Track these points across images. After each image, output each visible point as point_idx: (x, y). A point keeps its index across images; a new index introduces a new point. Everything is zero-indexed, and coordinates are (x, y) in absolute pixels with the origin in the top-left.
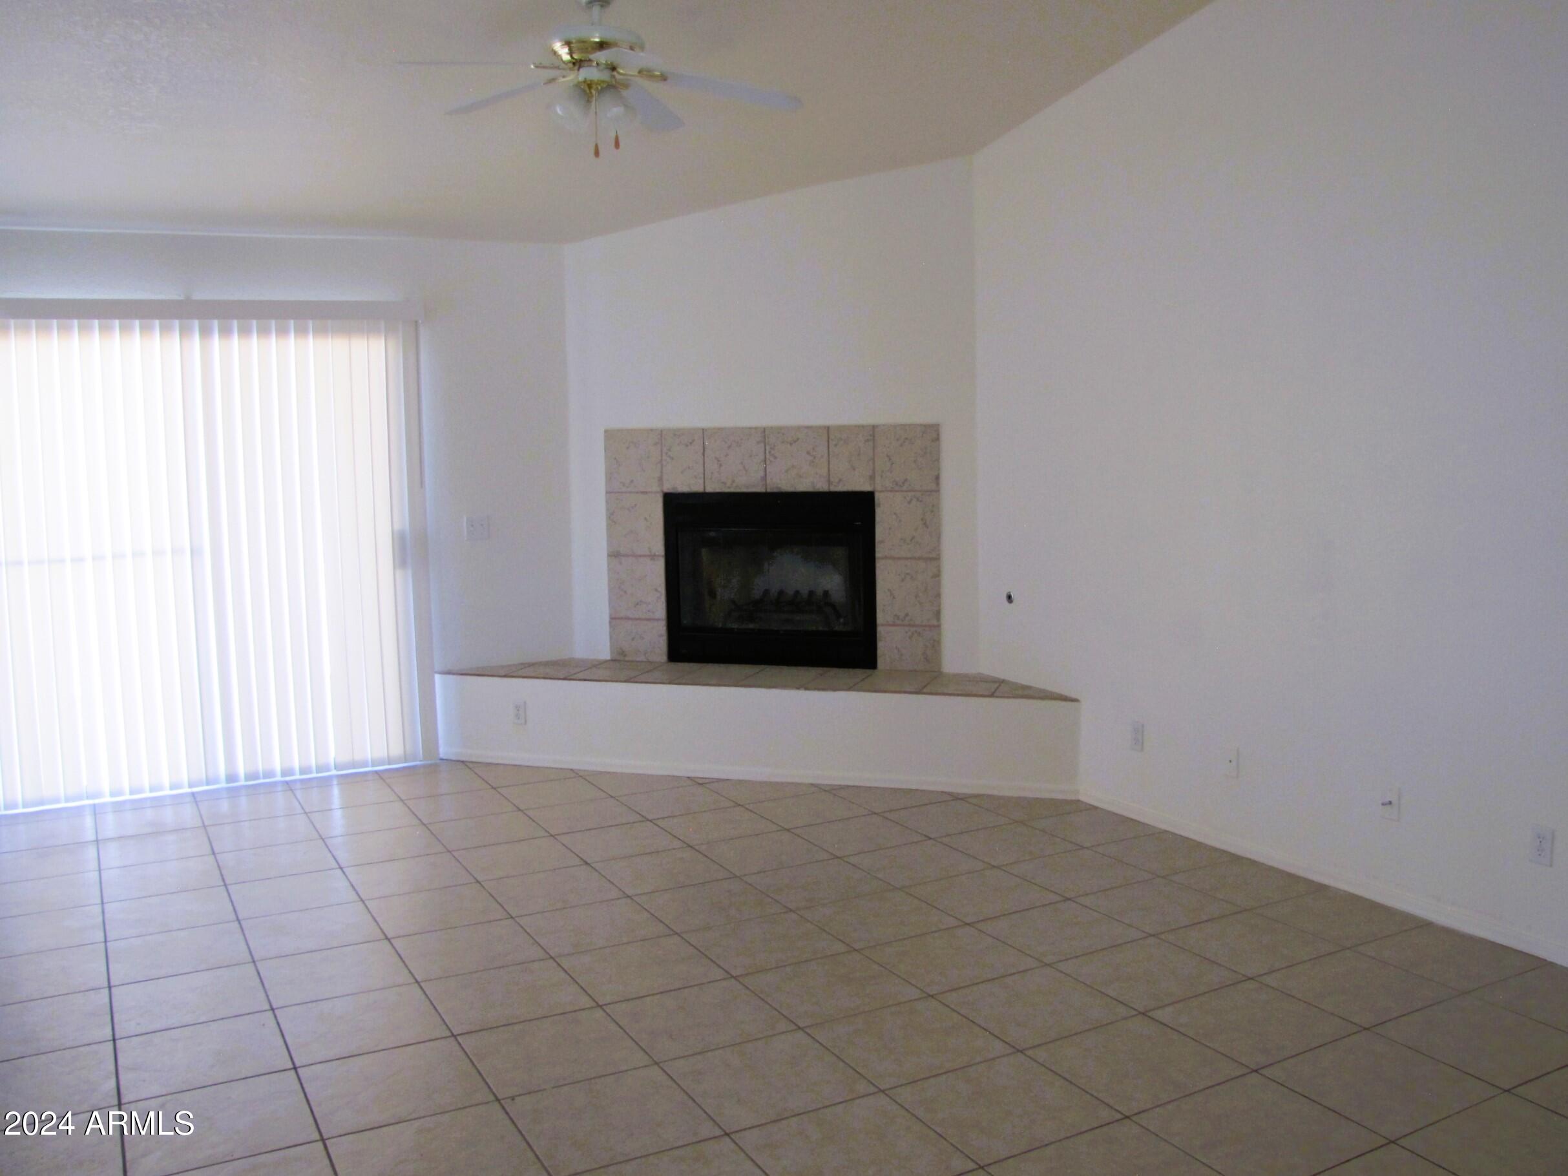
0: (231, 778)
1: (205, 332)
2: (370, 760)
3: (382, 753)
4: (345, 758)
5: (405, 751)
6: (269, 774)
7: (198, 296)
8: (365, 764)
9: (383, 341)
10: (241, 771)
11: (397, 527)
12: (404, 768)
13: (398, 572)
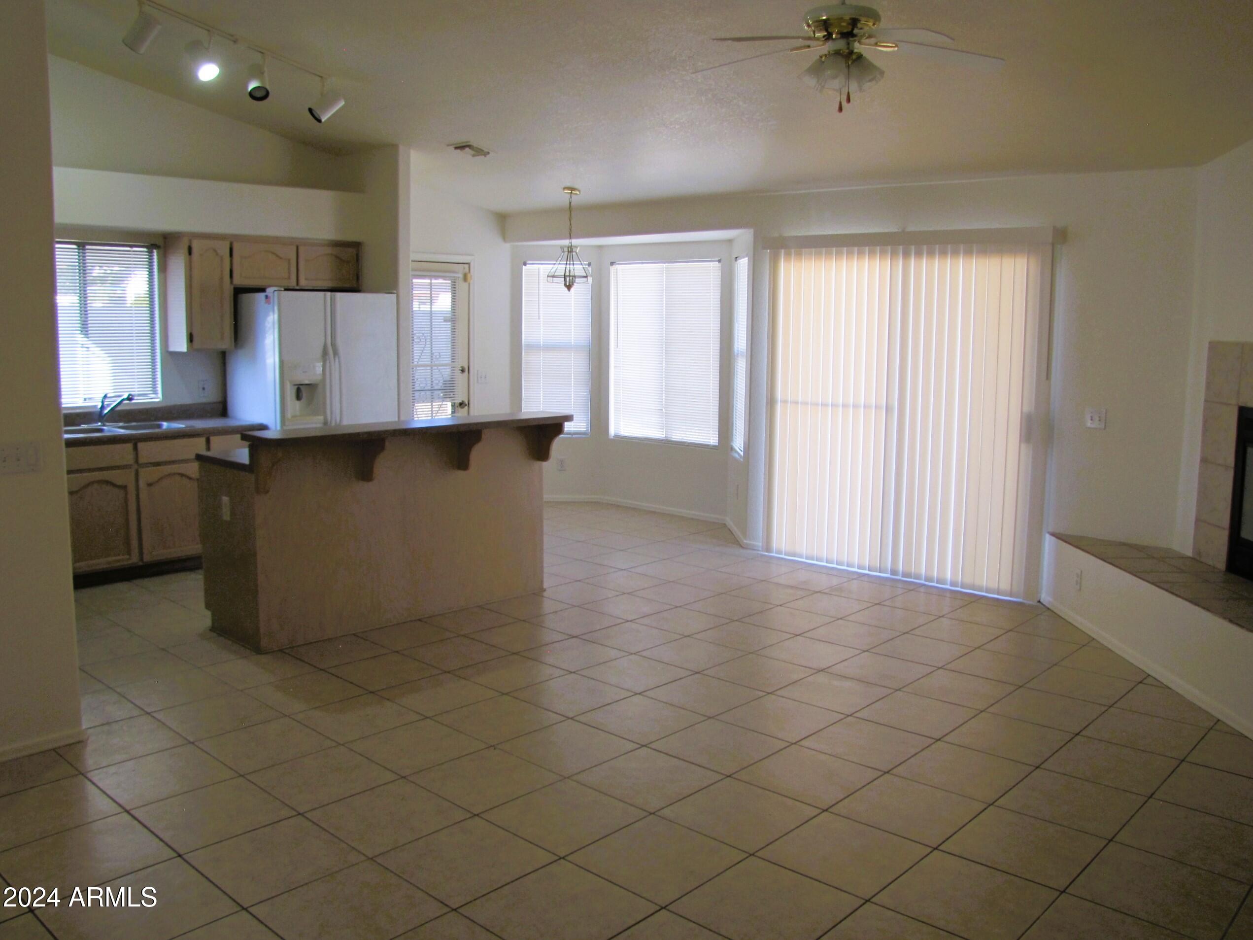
0: (894, 572)
1: (906, 255)
2: (985, 588)
3: (994, 585)
4: (968, 580)
5: (1011, 589)
6: (918, 577)
7: (911, 228)
8: (980, 590)
9: (1026, 260)
10: (900, 568)
11: (1026, 409)
12: (1010, 601)
13: (1023, 446)
